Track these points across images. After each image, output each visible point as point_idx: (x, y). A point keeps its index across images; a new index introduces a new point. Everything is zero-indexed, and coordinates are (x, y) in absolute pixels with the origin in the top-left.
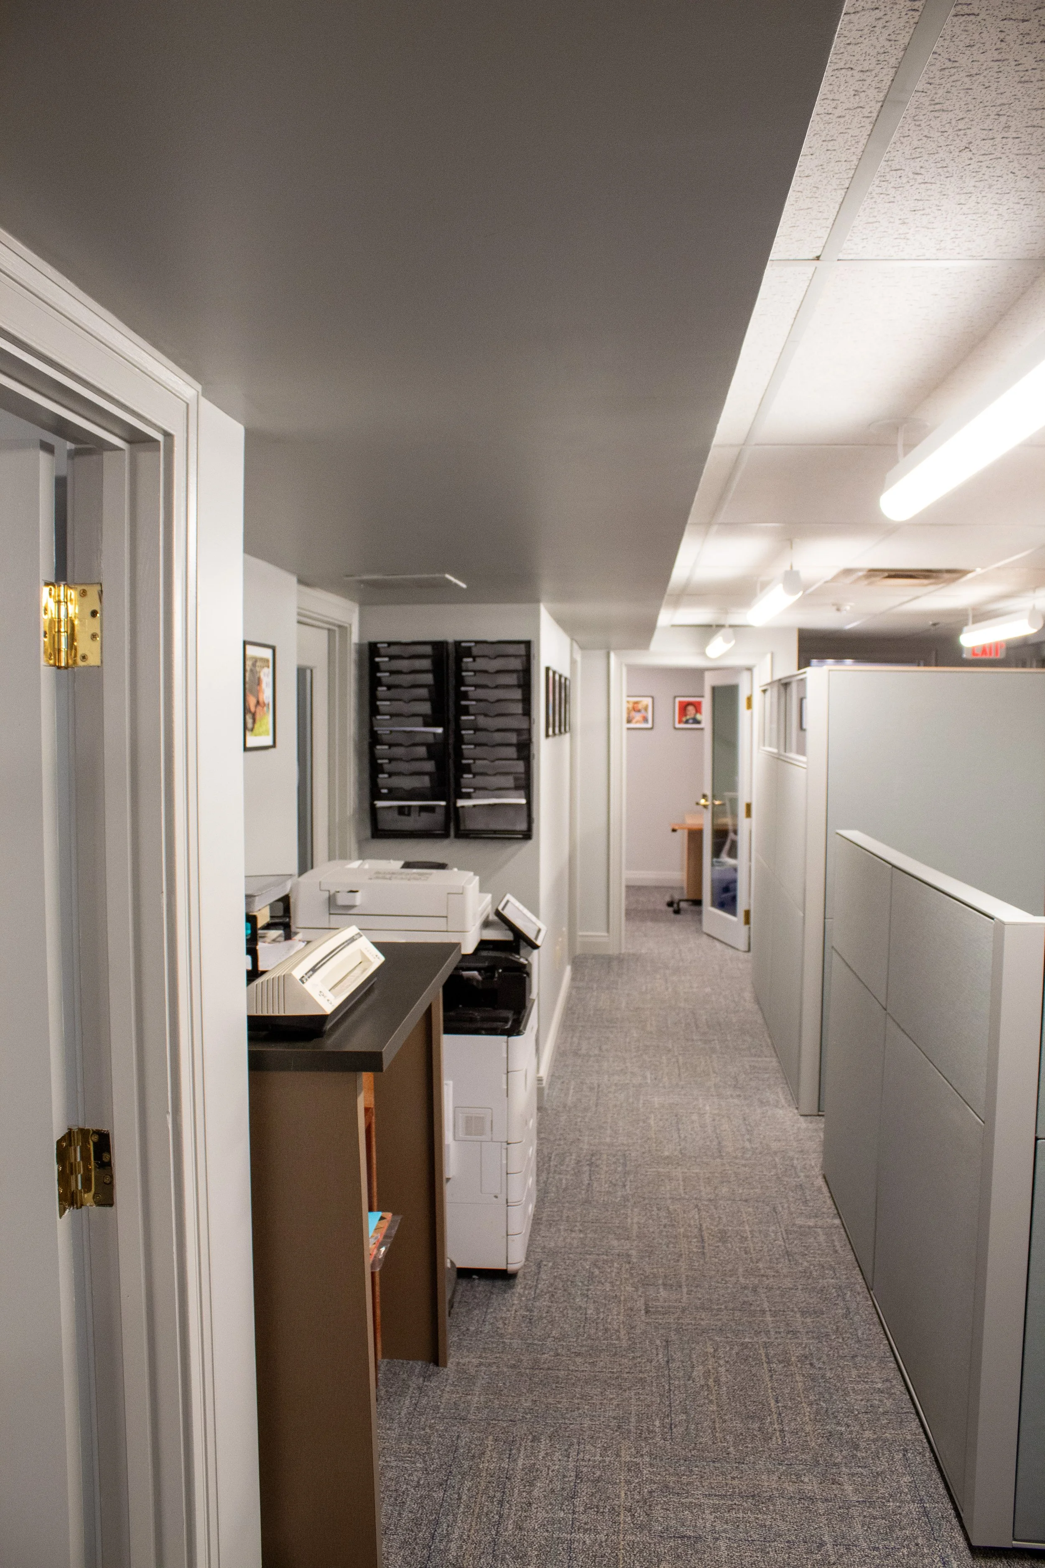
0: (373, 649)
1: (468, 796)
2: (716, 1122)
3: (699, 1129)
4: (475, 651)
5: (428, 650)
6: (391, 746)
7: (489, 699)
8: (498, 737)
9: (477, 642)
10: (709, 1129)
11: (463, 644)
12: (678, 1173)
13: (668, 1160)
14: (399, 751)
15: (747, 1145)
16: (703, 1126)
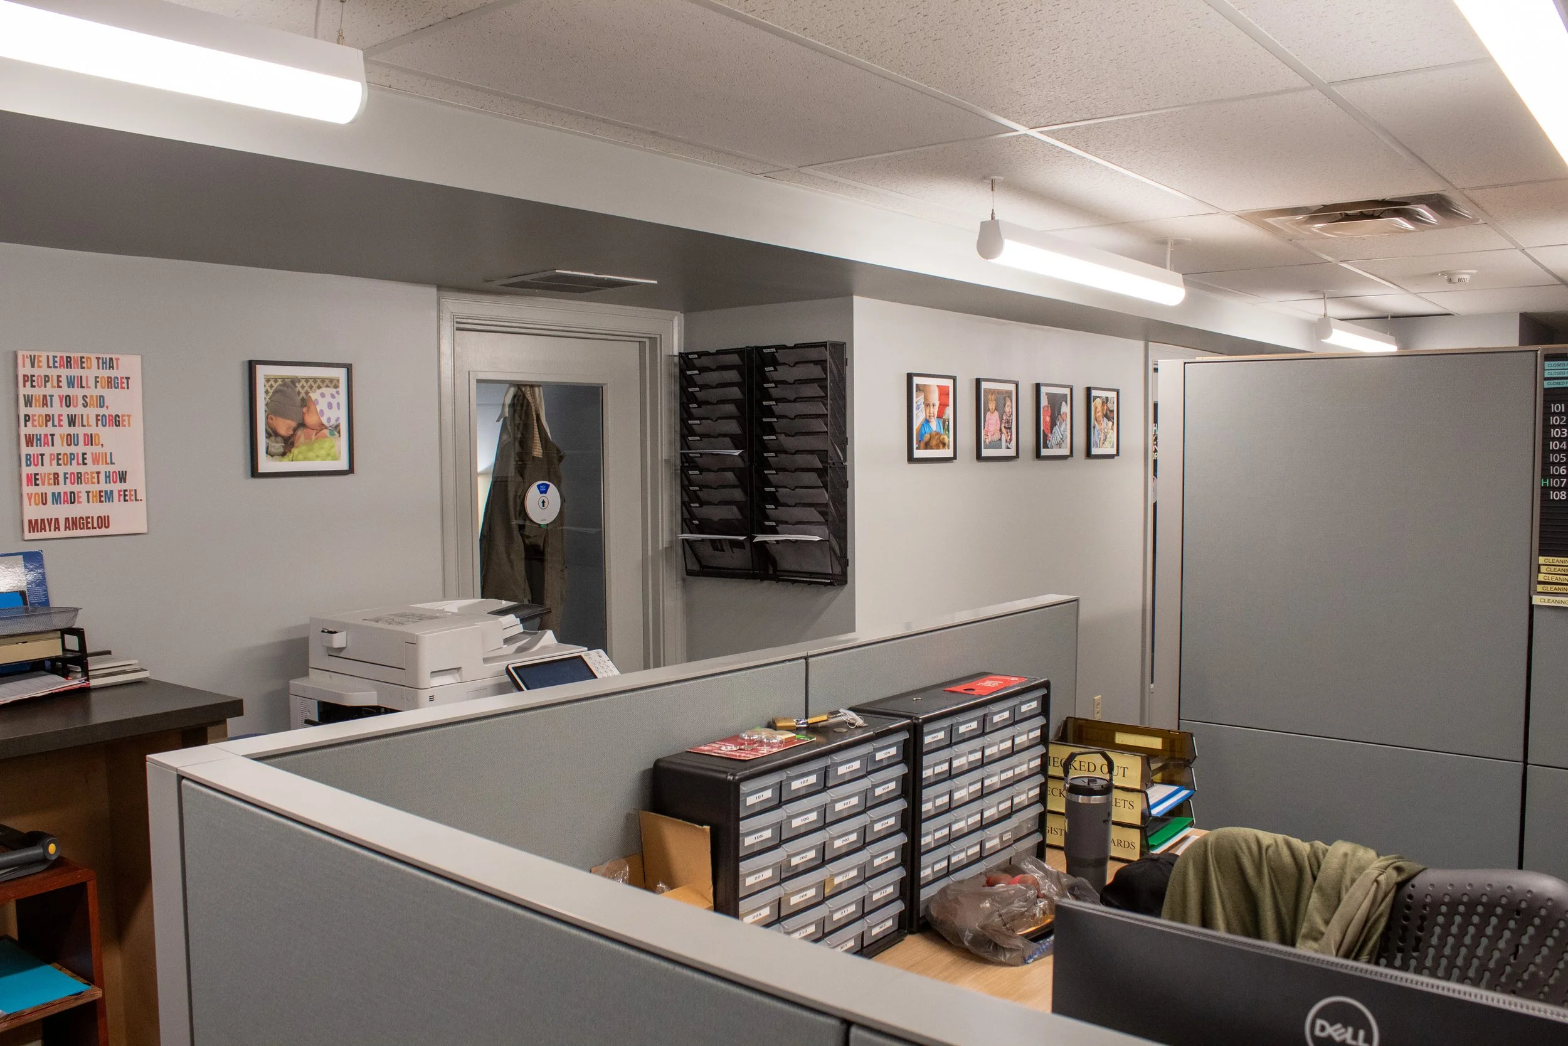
0: (686, 361)
1: (773, 531)
4: (780, 356)
5: (735, 359)
6: (701, 472)
7: (789, 414)
8: (801, 460)
9: (778, 348)
11: (765, 351)
14: (710, 477)
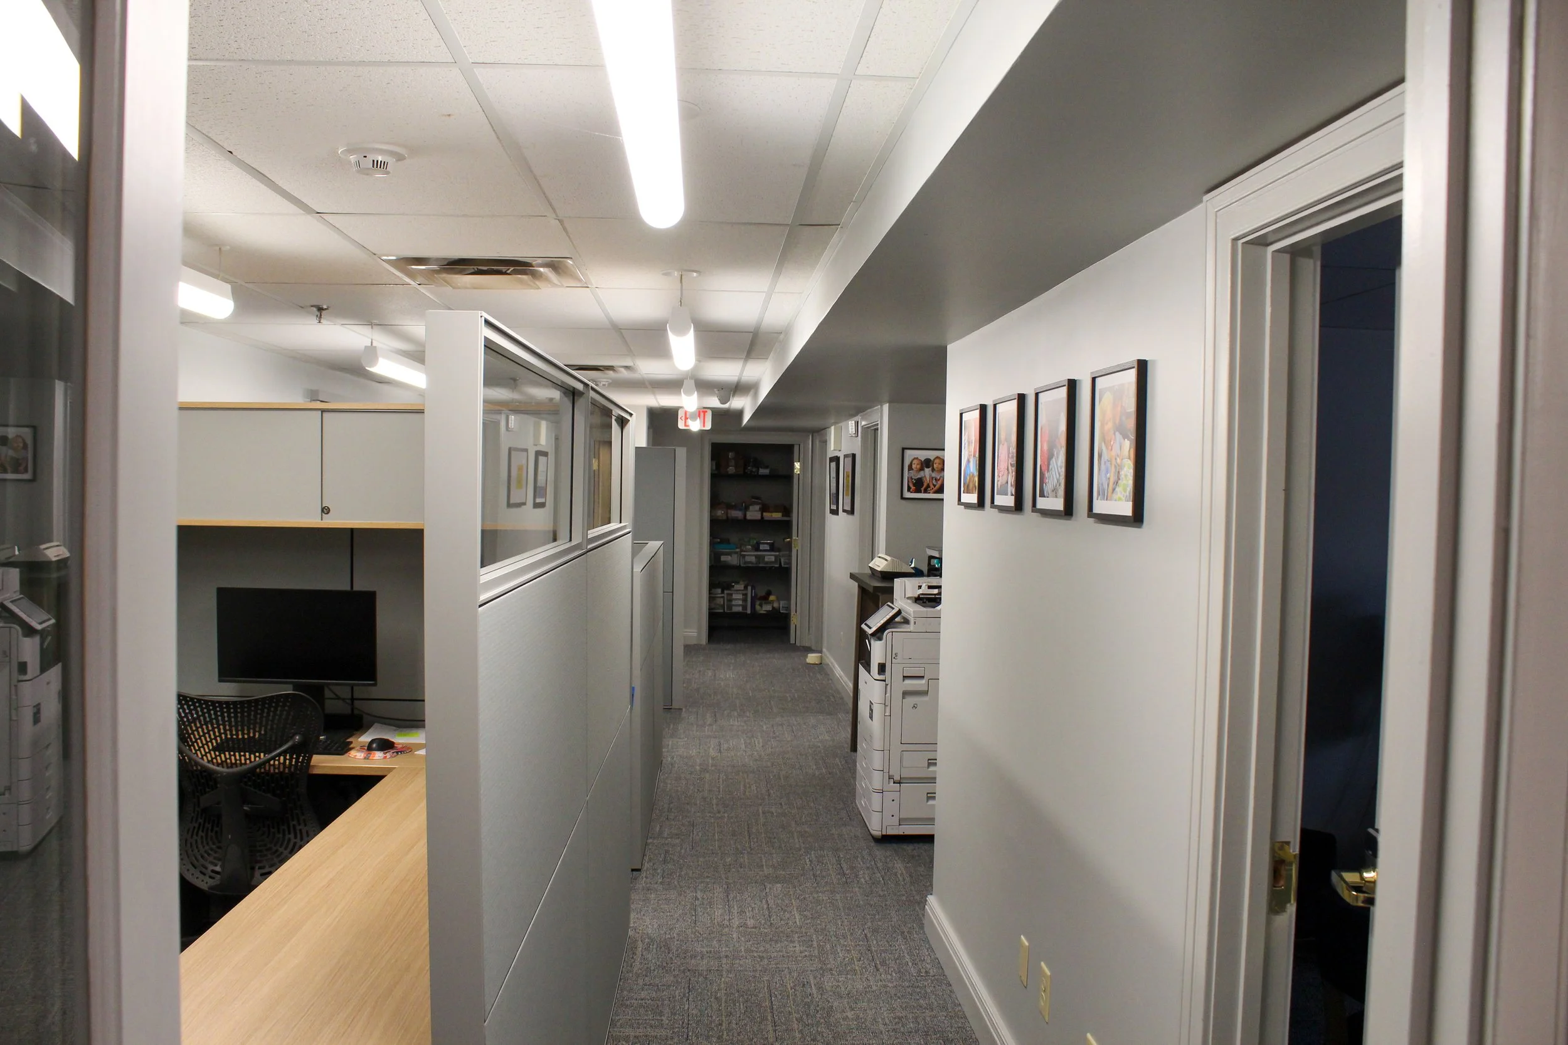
2: (727, 917)
3: (747, 911)
10: (735, 910)
12: (767, 871)
13: (777, 880)
15: (699, 895)
16: (742, 913)
